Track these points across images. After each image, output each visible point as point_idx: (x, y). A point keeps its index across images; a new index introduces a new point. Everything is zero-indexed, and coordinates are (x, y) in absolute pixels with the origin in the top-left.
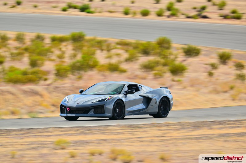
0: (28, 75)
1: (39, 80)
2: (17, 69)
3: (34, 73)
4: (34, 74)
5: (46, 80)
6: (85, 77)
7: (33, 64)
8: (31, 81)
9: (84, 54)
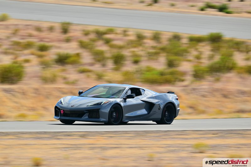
0: (165, 75)
1: (175, 81)
2: (153, 70)
3: (172, 73)
4: (172, 75)
5: (183, 81)
6: (223, 79)
7: (171, 64)
8: (168, 82)
9: (222, 55)
